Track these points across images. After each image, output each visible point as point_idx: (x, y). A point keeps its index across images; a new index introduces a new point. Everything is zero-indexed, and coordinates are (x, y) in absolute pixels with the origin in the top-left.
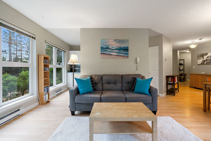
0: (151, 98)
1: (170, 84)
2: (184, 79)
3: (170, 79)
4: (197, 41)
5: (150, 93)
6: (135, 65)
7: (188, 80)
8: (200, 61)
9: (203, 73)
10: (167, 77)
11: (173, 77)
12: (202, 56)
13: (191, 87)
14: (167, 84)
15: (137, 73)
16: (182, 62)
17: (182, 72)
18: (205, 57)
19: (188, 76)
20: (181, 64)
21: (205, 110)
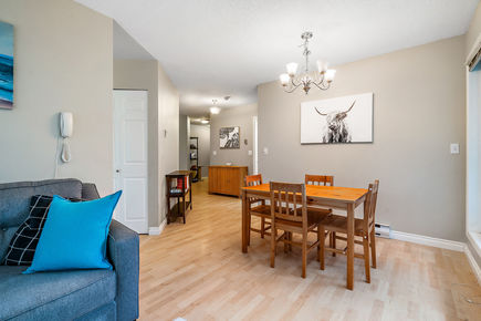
0: (112, 279)
1: (175, 195)
2: (197, 176)
3: (175, 183)
4: (221, 101)
5: (108, 256)
6: (54, 142)
7: (205, 178)
8: (223, 142)
9: (229, 164)
10: (169, 178)
11: (181, 177)
12: (227, 131)
13: (210, 193)
14: (169, 195)
15: (64, 173)
16: (194, 142)
17: (194, 163)
18: (231, 134)
19: (203, 171)
20: (192, 147)
21: (245, 251)
